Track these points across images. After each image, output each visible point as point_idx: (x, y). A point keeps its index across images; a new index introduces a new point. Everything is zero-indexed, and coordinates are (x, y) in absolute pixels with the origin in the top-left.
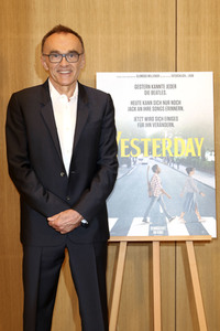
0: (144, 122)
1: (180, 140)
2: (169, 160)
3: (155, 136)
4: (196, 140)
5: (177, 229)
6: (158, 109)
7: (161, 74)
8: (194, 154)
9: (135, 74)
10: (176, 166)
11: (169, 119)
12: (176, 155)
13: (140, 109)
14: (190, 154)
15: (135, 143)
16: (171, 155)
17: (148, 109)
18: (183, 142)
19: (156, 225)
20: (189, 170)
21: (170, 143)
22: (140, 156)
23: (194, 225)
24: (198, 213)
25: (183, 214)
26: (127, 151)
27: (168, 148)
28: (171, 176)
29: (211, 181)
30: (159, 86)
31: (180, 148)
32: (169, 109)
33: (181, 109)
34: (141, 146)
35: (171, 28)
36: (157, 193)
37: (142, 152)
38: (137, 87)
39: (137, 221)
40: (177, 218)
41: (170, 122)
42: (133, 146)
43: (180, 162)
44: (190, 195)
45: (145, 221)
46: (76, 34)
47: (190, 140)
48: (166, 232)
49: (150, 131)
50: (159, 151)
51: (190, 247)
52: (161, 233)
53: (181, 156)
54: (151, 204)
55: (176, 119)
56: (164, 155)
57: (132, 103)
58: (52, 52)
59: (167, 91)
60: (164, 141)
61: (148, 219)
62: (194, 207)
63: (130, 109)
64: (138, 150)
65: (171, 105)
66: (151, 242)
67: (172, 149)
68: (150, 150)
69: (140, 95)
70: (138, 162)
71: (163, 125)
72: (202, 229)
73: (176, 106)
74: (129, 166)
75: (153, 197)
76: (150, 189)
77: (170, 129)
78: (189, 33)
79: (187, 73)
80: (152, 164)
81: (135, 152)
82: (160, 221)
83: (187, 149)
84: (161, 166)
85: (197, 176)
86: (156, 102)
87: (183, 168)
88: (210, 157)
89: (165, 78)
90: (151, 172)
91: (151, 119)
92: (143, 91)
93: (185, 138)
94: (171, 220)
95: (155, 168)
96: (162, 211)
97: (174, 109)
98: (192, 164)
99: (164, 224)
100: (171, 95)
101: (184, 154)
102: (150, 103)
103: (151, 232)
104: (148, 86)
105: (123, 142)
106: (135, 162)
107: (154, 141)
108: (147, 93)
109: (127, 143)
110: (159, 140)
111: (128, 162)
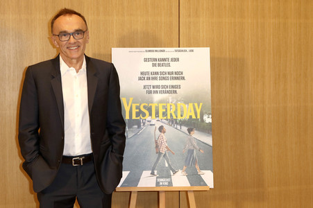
0: (152, 89)
1: (183, 105)
2: (173, 122)
3: (161, 102)
4: (196, 104)
5: (180, 181)
6: (164, 78)
7: (166, 49)
8: (194, 117)
9: (144, 49)
10: (179, 127)
11: (173, 87)
12: (179, 118)
13: (148, 79)
14: (191, 117)
15: (144, 107)
16: (175, 117)
17: (155, 79)
18: (185, 107)
19: (162, 177)
20: (190, 131)
21: (173, 107)
22: (148, 118)
23: (195, 178)
24: (197, 167)
25: (185, 168)
26: (138, 114)
27: (172, 111)
28: (173, 134)
29: (209, 140)
30: (164, 60)
31: (182, 112)
32: (173, 78)
33: (183, 78)
34: (150, 110)
36: (163, 150)
37: (150, 115)
38: (146, 60)
39: (146, 174)
40: (180, 171)
41: (173, 90)
42: (142, 109)
43: (182, 123)
44: (191, 152)
45: (153, 173)
46: (79, 15)
47: (191, 105)
48: (170, 184)
49: (157, 97)
50: (165, 114)
51: (191, 197)
52: (166, 184)
53: (183, 118)
54: (158, 159)
55: (179, 87)
56: (169, 117)
57: (142, 73)
58: (61, 32)
59: (172, 63)
60: (168, 105)
61: (156, 172)
62: (194, 162)
63: (140, 79)
64: (147, 113)
65: (174, 76)
66: (158, 192)
67: (176, 112)
68: (157, 114)
69: (148, 67)
70: (147, 123)
71: (168, 92)
72: (200, 181)
73: (179, 76)
74: (139, 127)
75: (159, 153)
76: (157, 147)
77: (174, 95)
78: (190, 15)
79: (188, 49)
80: (158, 125)
81: (144, 115)
82: (166, 174)
83: (188, 112)
85: (196, 135)
86: (162, 73)
87: (185, 129)
88: (208, 119)
89: (169, 52)
91: (158, 87)
92: (151, 63)
93: (187, 102)
94: (175, 172)
95: (161, 129)
96: (167, 165)
97: (177, 78)
98: (192, 125)
99: (169, 176)
100: (174, 67)
101: (186, 117)
102: (157, 73)
103: (158, 184)
104: (155, 60)
105: (134, 106)
106: (144, 124)
107: (161, 106)
108: (154, 65)
109: (138, 107)
110: (165, 104)
111: (138, 123)
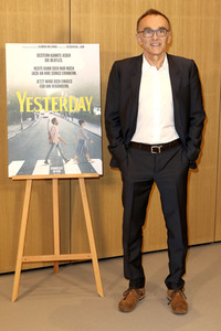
0: (45, 84)
1: (75, 98)
2: (65, 114)
3: (54, 95)
4: (87, 98)
5: (72, 169)
6: (56, 73)
7: (58, 45)
8: (85, 110)
9: (37, 45)
10: (70, 119)
11: (65, 81)
12: (71, 111)
13: (42, 73)
14: (81, 109)
15: (38, 101)
16: (66, 110)
17: (48, 73)
18: (76, 100)
19: (55, 166)
20: (81, 122)
21: (65, 100)
22: (41, 111)
23: (85, 166)
24: (88, 156)
25: (76, 157)
26: (32, 108)
27: (65, 104)
28: (66, 126)
29: (98, 131)
30: (56, 55)
31: (74, 105)
32: (65, 73)
33: (75, 73)
34: (43, 103)
35: (66, 7)
36: (56, 141)
37: (44, 107)
38: (38, 55)
39: (40, 163)
41: (66, 84)
42: (37, 103)
43: (75, 115)
44: (82, 142)
45: (46, 162)
47: (82, 98)
48: (63, 171)
49: (50, 91)
50: (57, 107)
51: (82, 182)
52: (59, 171)
53: (74, 111)
55: (71, 81)
56: (61, 110)
57: (35, 68)
59: (63, 59)
60: (61, 99)
62: (85, 151)
63: (33, 73)
64: (41, 106)
65: (66, 71)
66: (51, 179)
67: (68, 105)
68: (50, 107)
69: (41, 62)
70: (40, 116)
71: (60, 86)
72: (91, 169)
73: (70, 71)
74: (33, 119)
76: (50, 138)
77: (66, 89)
79: (79, 45)
81: (38, 108)
82: (59, 163)
83: (79, 105)
85: (87, 126)
86: (54, 68)
87: (76, 121)
88: (98, 112)
89: (62, 48)
91: (50, 81)
92: (43, 58)
93: (78, 96)
94: (67, 161)
95: (54, 121)
97: (69, 73)
98: (83, 117)
99: (62, 165)
100: (66, 62)
101: (77, 110)
102: (49, 68)
103: (51, 172)
104: (48, 55)
105: (28, 100)
106: (38, 116)
107: (53, 99)
108: (47, 60)
109: (31, 101)
110: (57, 98)
111: (32, 116)
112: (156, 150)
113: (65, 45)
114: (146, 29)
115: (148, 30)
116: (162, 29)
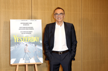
0: (23, 33)
1: (33, 37)
2: (30, 43)
3: (26, 36)
4: (37, 37)
6: (27, 29)
7: (28, 20)
8: (37, 41)
9: (21, 20)
10: (32, 44)
11: (30, 32)
12: (32, 41)
13: (22, 29)
14: (36, 41)
15: (21, 38)
16: (31, 41)
17: (24, 29)
19: (27, 60)
20: (35, 45)
21: (30, 38)
22: (22, 42)
23: (37, 60)
24: (38, 57)
25: (34, 57)
26: (19, 40)
27: (30, 39)
28: (31, 47)
30: (27, 23)
31: (33, 39)
32: (30, 29)
33: (33, 29)
34: (23, 39)
35: (30, 8)
36: (27, 52)
37: (23, 40)
38: (21, 23)
39: (22, 59)
40: (32, 58)
41: (30, 33)
43: (33, 43)
44: (36, 52)
45: (24, 59)
47: (36, 37)
48: (29, 62)
49: (25, 35)
50: (27, 40)
51: (36, 66)
52: (28, 62)
53: (33, 41)
54: (25, 54)
55: (32, 32)
56: (29, 41)
57: (20, 28)
59: (29, 24)
60: (29, 38)
61: (25, 59)
62: (37, 55)
63: (19, 29)
65: (30, 28)
66: (25, 65)
67: (31, 40)
68: (25, 40)
69: (22, 26)
70: (22, 43)
71: (28, 33)
72: (39, 61)
74: (19, 44)
75: (26, 53)
76: (25, 51)
77: (30, 34)
78: (35, 10)
79: (35, 20)
80: (25, 44)
82: (28, 59)
83: (35, 40)
84: (28, 44)
86: (26, 27)
87: (34, 45)
88: (41, 42)
89: (29, 21)
90: (25, 46)
91: (25, 32)
94: (31, 59)
95: (26, 45)
96: (28, 56)
97: (31, 29)
99: (29, 60)
100: (30, 26)
101: (34, 41)
102: (25, 27)
103: (25, 62)
104: (24, 23)
105: (17, 38)
106: (21, 43)
107: (26, 38)
108: (24, 25)
109: (19, 38)
110: (27, 37)
112: (60, 53)
113: (30, 20)
114: (56, 13)
115: (57, 14)
116: (61, 13)
